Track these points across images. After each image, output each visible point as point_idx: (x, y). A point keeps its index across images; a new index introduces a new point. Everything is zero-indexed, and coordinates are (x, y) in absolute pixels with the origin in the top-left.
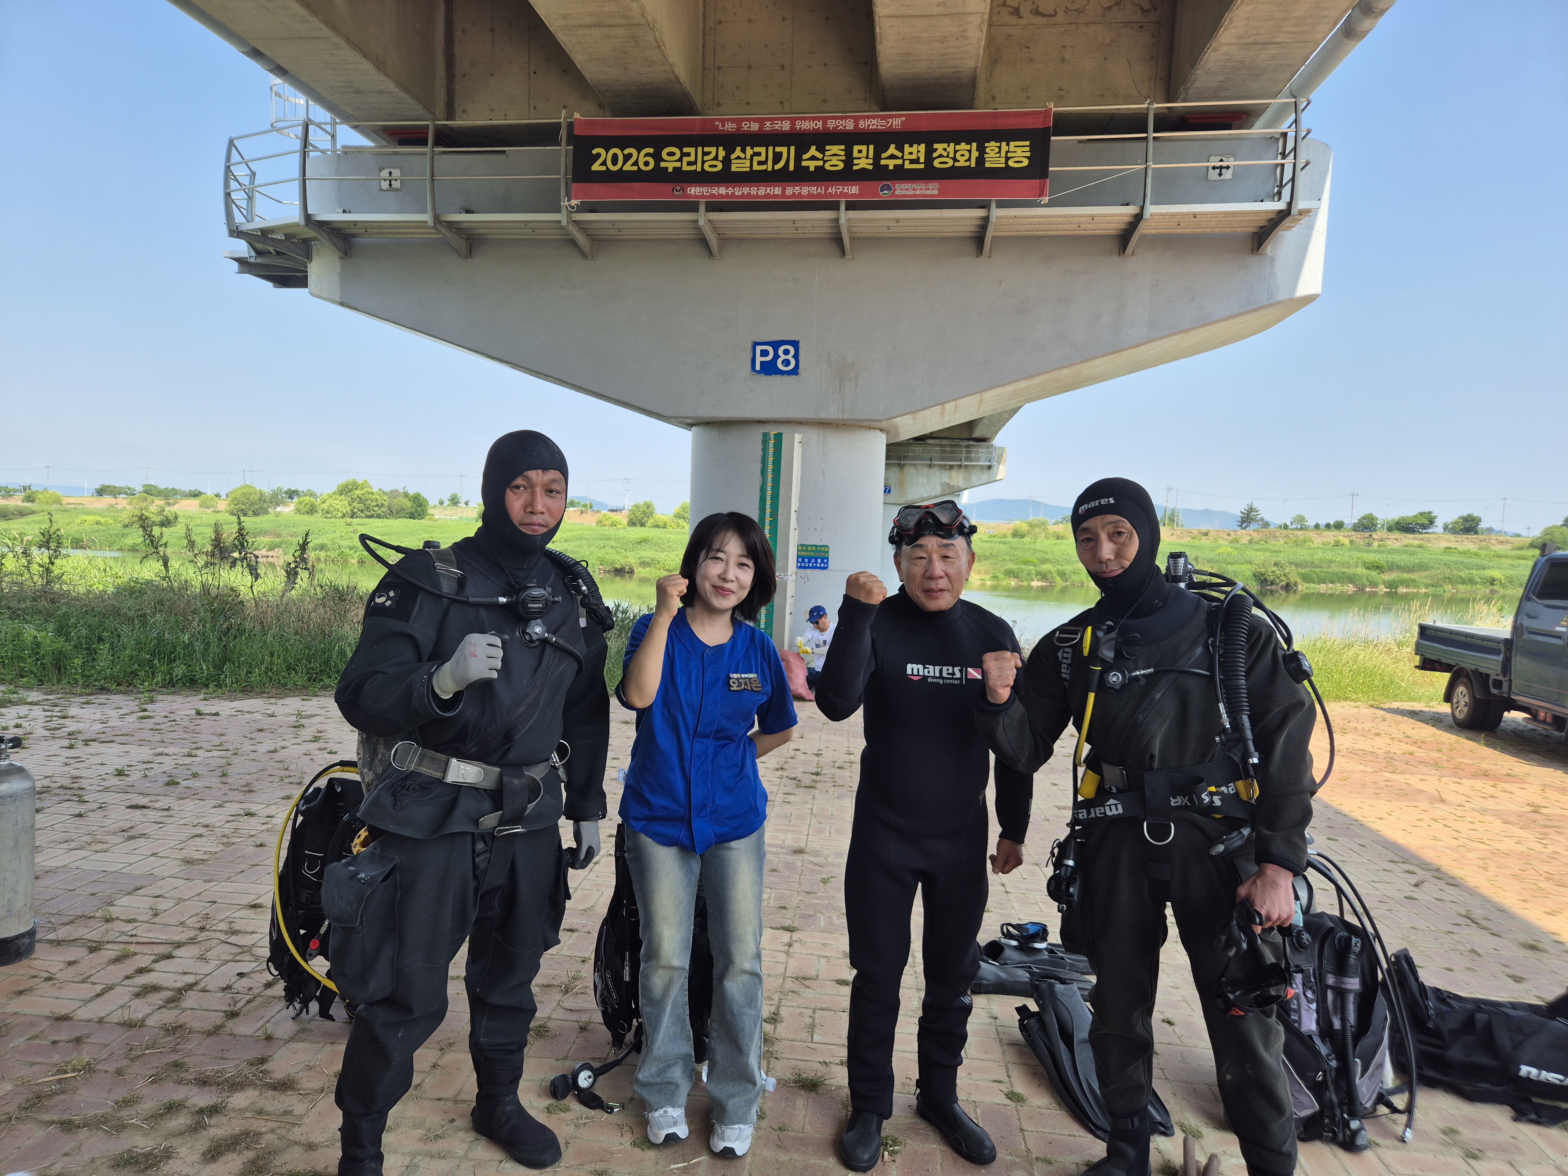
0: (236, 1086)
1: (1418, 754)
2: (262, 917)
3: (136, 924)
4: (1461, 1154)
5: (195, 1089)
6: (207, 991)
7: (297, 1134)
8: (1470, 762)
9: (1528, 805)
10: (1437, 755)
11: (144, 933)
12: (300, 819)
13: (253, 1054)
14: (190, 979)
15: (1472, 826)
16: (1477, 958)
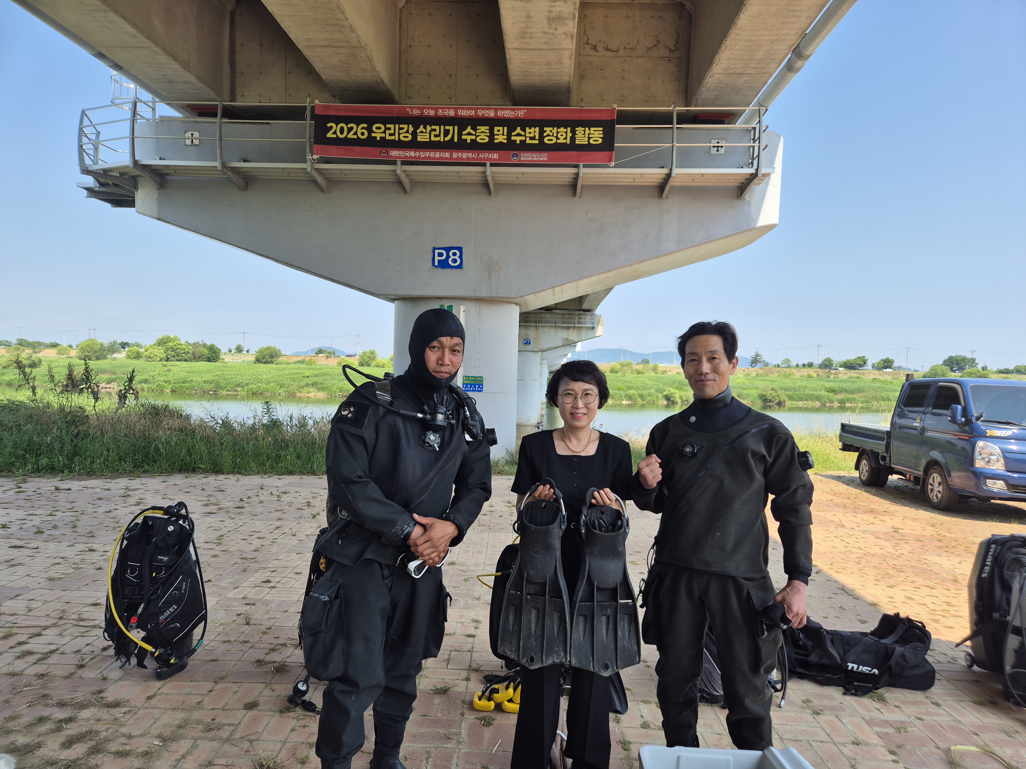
0: (83, 706)
1: (835, 501)
2: (100, 611)
3: (17, 617)
4: (811, 713)
5: (56, 709)
6: (65, 654)
7: (123, 730)
8: (864, 504)
9: (892, 528)
10: (847, 501)
11: (22, 621)
12: (125, 542)
13: (95, 688)
14: (53, 647)
15: (857, 540)
16: (843, 611)
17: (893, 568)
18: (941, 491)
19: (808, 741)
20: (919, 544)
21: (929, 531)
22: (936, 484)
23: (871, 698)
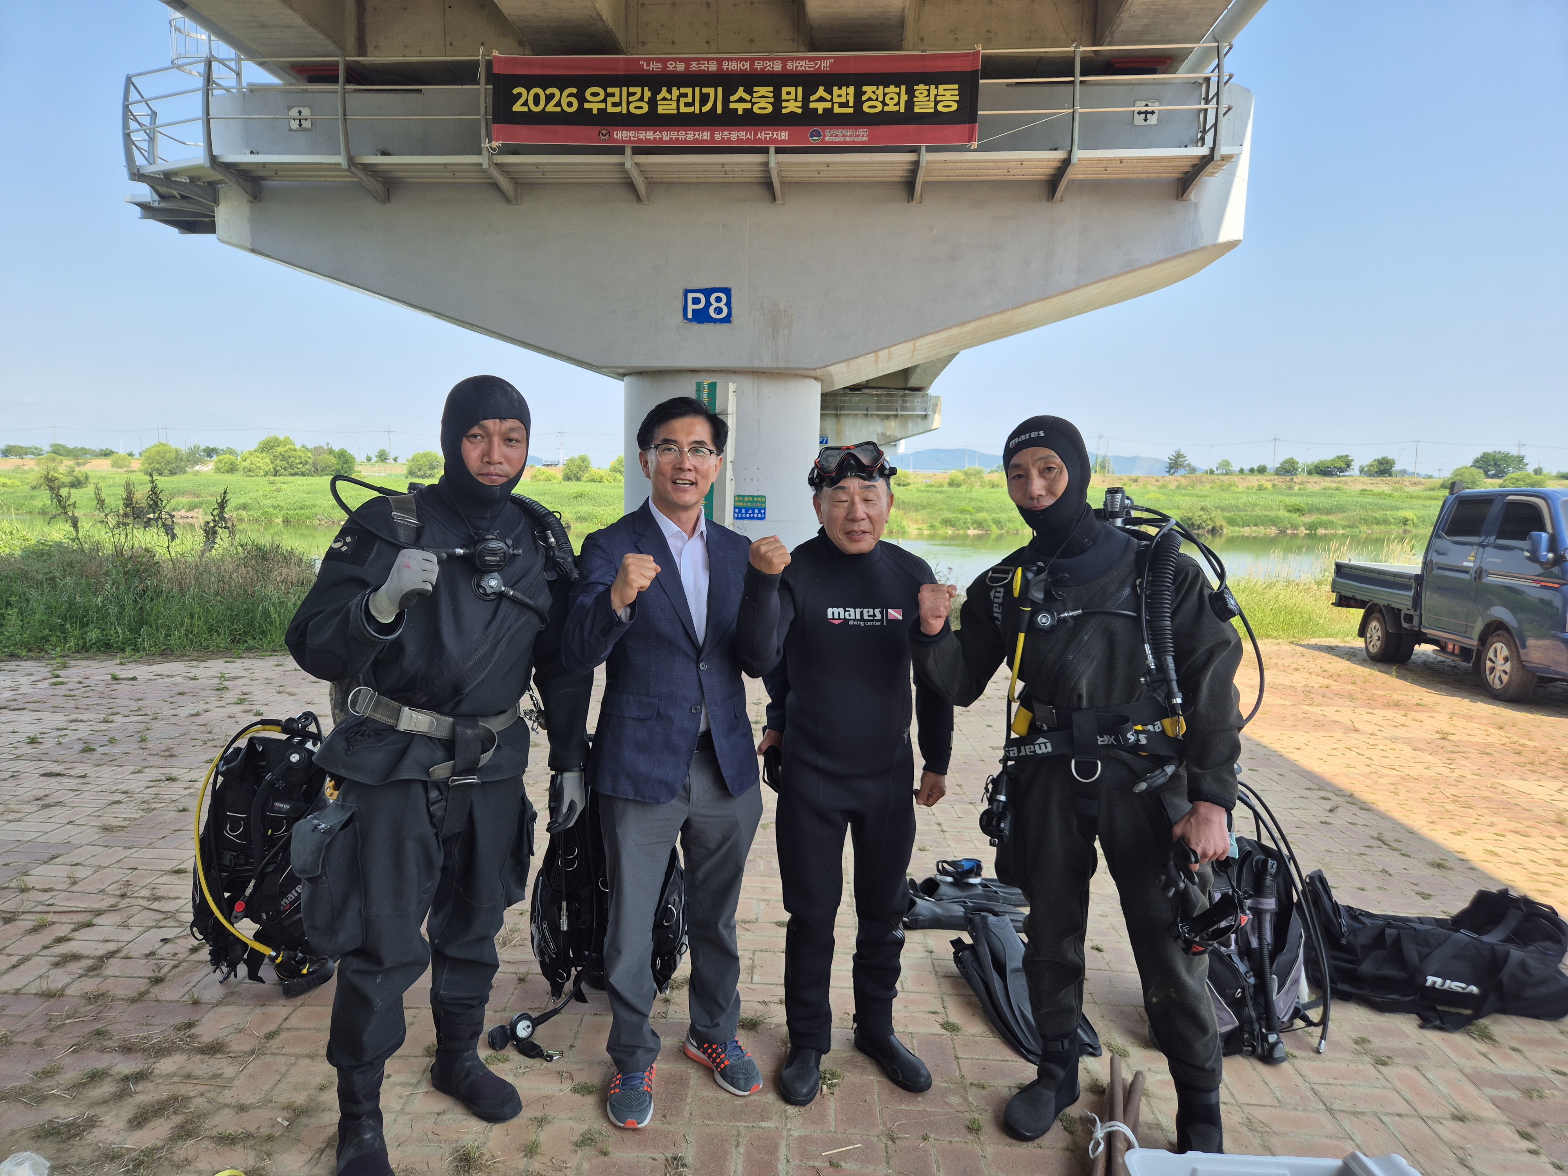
0: (162, 1051)
1: (1333, 687)
2: (186, 882)
3: (53, 893)
4: (1372, 1061)
5: (118, 1057)
6: (130, 958)
7: (227, 1096)
8: (1382, 693)
9: (1437, 732)
10: (1351, 687)
11: (62, 902)
12: (220, 779)
13: (181, 1019)
14: (112, 947)
15: (1383, 754)
16: (1388, 877)
17: (1454, 801)
18: (1508, 671)
19: (1376, 1114)
20: (1487, 759)
21: (1496, 737)
22: (1500, 660)
23: (1469, 1033)
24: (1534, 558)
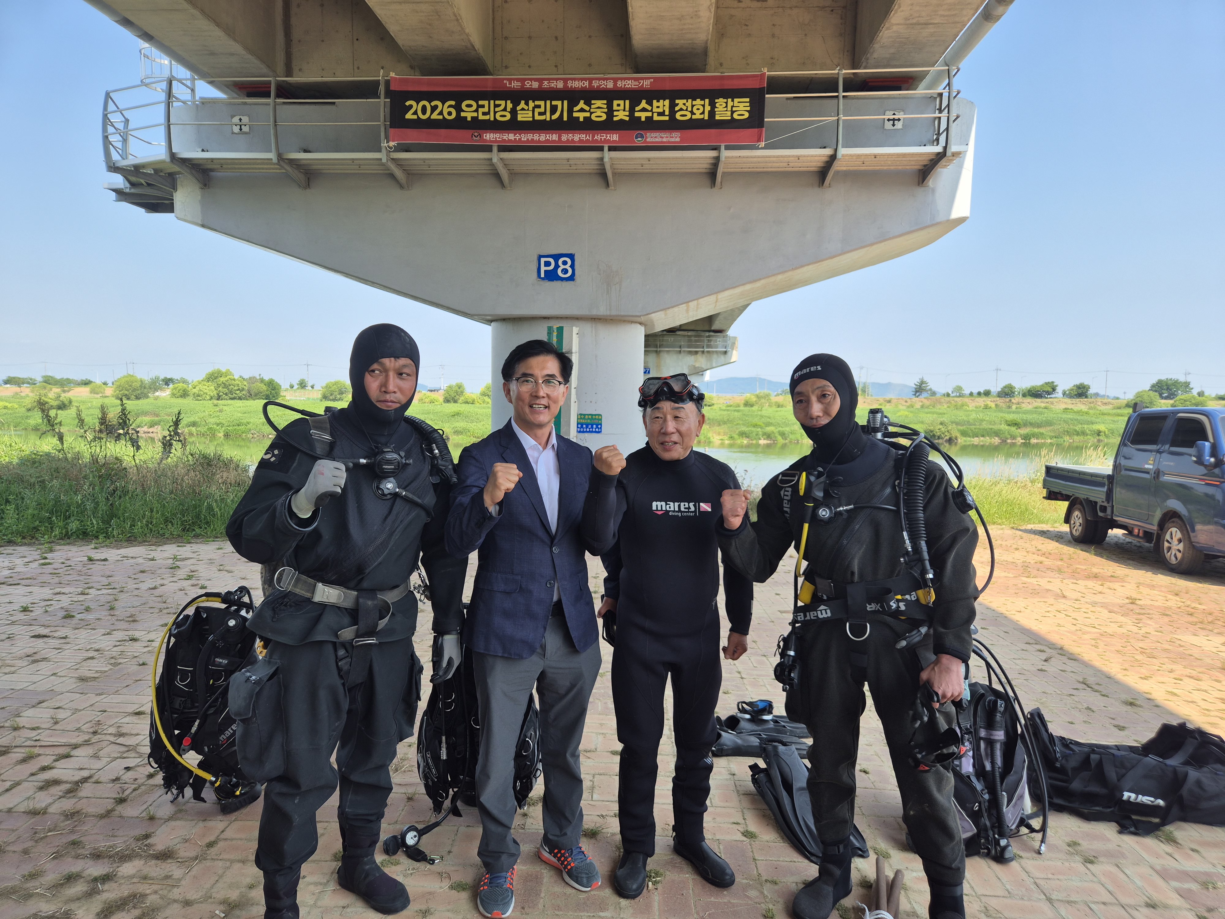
0: (124, 857)
1: (1046, 563)
2: (145, 722)
3: (39, 731)
4: (1082, 860)
5: (90, 862)
6: (100, 783)
7: (176, 894)
8: (1083, 567)
9: (1127, 598)
10: (1060, 563)
11: (46, 738)
12: (173, 640)
13: (139, 832)
14: (85, 774)
15: (1086, 615)
16: (1092, 713)
17: (1142, 653)
18: (1182, 550)
19: (1086, 904)
20: (1166, 619)
21: (1173, 602)
22: (1175, 542)
23: (1157, 837)
24: (1200, 461)
